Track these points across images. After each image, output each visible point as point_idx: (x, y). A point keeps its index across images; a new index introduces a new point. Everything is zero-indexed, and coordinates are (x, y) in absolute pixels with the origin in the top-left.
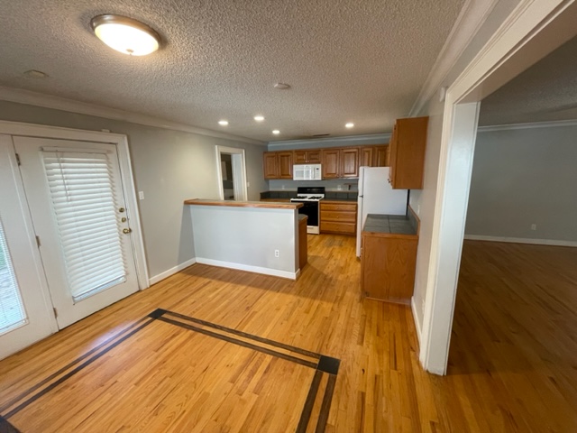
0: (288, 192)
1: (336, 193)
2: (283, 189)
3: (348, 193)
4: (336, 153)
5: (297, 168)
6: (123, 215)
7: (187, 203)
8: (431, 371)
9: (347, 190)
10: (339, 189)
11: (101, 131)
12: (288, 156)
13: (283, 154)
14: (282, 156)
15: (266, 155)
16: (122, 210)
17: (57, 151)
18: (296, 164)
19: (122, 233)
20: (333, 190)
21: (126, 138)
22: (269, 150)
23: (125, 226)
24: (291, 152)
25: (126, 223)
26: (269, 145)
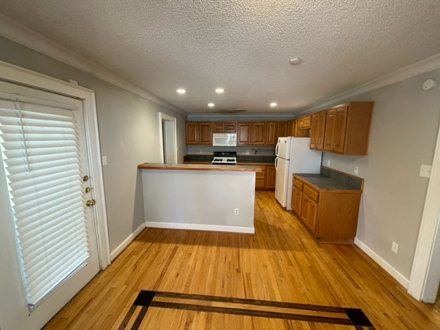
0: (205, 156)
1: (245, 157)
2: (201, 153)
3: (254, 157)
4: (248, 126)
5: (216, 136)
6: (87, 184)
7: (140, 168)
8: (425, 301)
9: (253, 154)
10: (248, 154)
11: (68, 81)
12: (208, 126)
13: (204, 124)
14: (202, 126)
15: (188, 124)
16: (85, 179)
17: (17, 100)
18: (215, 132)
19: (85, 206)
20: (243, 154)
21: (93, 94)
22: (189, 120)
23: (88, 197)
24: (210, 122)
25: (89, 194)
26: (189, 116)
